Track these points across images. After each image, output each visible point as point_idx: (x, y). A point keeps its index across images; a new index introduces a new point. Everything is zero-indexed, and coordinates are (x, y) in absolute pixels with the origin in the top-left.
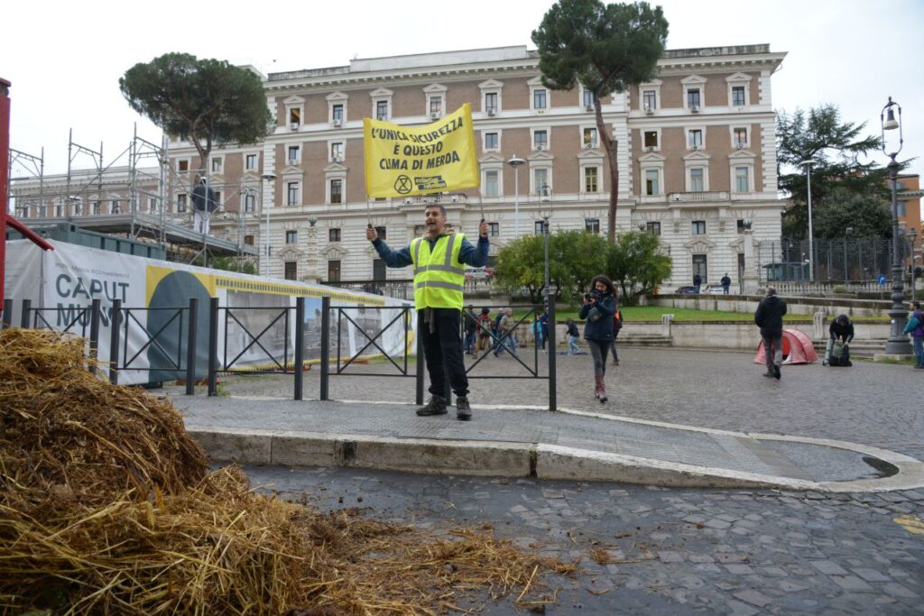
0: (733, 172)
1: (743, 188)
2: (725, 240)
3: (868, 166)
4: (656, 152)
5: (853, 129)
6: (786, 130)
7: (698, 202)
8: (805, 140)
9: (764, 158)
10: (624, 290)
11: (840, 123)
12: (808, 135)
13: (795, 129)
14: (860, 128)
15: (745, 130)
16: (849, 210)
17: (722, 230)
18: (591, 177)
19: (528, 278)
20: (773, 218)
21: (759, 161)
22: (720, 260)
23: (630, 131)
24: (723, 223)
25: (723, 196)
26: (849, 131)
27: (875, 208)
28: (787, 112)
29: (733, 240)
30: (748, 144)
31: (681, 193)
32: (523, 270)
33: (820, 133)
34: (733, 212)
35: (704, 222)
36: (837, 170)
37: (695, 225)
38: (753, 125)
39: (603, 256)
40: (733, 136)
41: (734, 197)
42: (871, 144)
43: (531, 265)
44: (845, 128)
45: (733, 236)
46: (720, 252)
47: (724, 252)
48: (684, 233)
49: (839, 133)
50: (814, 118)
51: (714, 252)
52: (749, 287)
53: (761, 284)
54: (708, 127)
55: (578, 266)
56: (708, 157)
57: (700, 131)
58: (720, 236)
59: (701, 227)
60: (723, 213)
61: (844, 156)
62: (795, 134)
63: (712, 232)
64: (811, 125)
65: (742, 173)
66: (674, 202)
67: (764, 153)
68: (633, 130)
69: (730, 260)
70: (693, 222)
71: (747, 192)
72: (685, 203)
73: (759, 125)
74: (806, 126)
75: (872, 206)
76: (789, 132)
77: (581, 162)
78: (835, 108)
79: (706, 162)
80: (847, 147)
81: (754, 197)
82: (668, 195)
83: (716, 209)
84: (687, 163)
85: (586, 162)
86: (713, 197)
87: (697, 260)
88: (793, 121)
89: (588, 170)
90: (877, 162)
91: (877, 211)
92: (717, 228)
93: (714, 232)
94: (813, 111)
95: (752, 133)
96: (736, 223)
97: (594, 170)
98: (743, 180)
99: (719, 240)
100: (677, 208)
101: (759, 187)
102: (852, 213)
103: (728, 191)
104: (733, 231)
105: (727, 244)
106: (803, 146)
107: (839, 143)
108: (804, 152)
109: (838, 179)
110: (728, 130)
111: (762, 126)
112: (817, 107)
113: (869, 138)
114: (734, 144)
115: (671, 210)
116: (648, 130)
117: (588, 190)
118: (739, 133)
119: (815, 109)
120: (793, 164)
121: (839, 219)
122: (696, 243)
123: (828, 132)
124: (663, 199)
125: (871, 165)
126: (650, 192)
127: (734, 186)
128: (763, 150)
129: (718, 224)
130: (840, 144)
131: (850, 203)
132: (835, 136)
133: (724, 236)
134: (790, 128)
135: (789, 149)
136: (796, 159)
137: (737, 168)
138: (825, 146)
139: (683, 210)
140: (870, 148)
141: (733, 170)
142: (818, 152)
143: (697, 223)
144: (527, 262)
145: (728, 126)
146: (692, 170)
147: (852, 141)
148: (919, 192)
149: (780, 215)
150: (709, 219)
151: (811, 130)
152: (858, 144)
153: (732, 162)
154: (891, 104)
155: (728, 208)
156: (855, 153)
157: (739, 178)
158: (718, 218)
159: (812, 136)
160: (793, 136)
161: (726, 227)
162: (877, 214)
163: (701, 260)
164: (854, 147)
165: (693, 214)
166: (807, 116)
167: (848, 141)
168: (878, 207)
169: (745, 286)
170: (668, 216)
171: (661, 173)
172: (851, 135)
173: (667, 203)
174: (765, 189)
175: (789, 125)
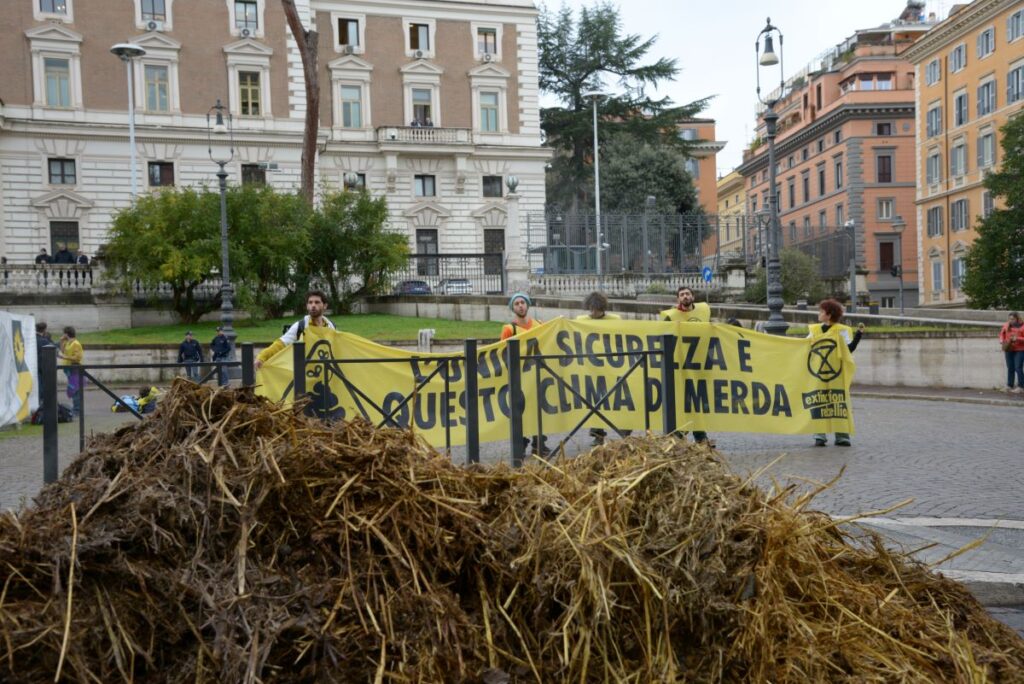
0: (477, 100)
1: (491, 125)
2: (465, 207)
3: (659, 104)
4: (356, 55)
5: (638, 44)
6: (547, 38)
7: (426, 144)
8: (574, 56)
9: (521, 79)
10: (333, 289)
11: (622, 34)
12: (578, 49)
13: (560, 37)
14: (647, 45)
15: (493, 32)
16: (637, 168)
17: (460, 191)
18: (250, 88)
19: (178, 266)
20: (534, 176)
21: (514, 84)
22: (458, 239)
23: (314, 16)
24: (461, 180)
25: (462, 136)
26: (634, 48)
27: (669, 166)
28: (549, 9)
29: (477, 207)
30: (498, 57)
31: (398, 127)
32: (166, 253)
33: (594, 48)
34: (477, 163)
35: (433, 177)
36: (617, 107)
37: (420, 181)
38: (505, 25)
39: (305, 232)
40: (477, 39)
41: (478, 140)
42: (663, 70)
43: (179, 244)
44: (628, 43)
45: (476, 200)
46: (457, 226)
47: (465, 226)
48: (404, 193)
49: (621, 51)
50: (586, 22)
51: (450, 226)
52: (515, 282)
53: (532, 277)
54: (439, 21)
55: (263, 248)
56: (439, 71)
57: (427, 26)
58: (457, 200)
59: (429, 183)
60: (462, 164)
61: (626, 85)
62: (560, 45)
63: (445, 193)
64: (581, 34)
65: (490, 101)
66: (388, 143)
67: (520, 72)
68: (319, 13)
69: (473, 239)
70: (417, 177)
71: (497, 133)
72: (405, 144)
73: (513, 26)
74: (574, 34)
75: (666, 163)
76: (551, 41)
77: (231, 59)
78: (614, 10)
79: (436, 80)
80: (631, 72)
81: (508, 140)
82: (377, 131)
83: (452, 157)
84: (407, 78)
85: (238, 62)
86: (447, 137)
87: (423, 238)
88: (557, 25)
89: (243, 76)
90: (672, 99)
91: (672, 171)
92: (453, 187)
93: (448, 193)
94: (585, 13)
95: (504, 37)
96: (481, 180)
97: (255, 77)
98: (492, 114)
99: (456, 207)
100: (392, 153)
101: (515, 126)
102: (641, 172)
103: (469, 130)
104: (476, 194)
105: (468, 213)
106: (570, 65)
107: (620, 64)
108: (573, 76)
109: (618, 120)
110: (469, 30)
111: (519, 28)
112: (590, 6)
113: (660, 62)
114: (478, 54)
115: (382, 155)
116: (342, 17)
117: (245, 111)
118: (486, 35)
119: (588, 10)
120: (556, 91)
121: (623, 181)
122: (422, 211)
123: (605, 48)
124: (369, 136)
125: (663, 102)
126: (347, 123)
127: (477, 122)
128: (520, 66)
129: (385, 179)
130: (623, 66)
131: (637, 156)
132: (614, 54)
133: (464, 200)
134: (553, 35)
135: (552, 68)
136: (560, 85)
137: (482, 93)
138: (601, 68)
139: (402, 155)
140: (661, 76)
141: (476, 96)
142: (591, 76)
143: (422, 177)
144: (172, 238)
145: (468, 23)
146: (415, 90)
147: (638, 63)
148: (715, 146)
149: (543, 171)
150: (441, 171)
151: (581, 42)
152: (646, 69)
153: (475, 82)
154: (769, 28)
155: (469, 156)
156: (641, 83)
157: (485, 109)
158: (455, 172)
159: (583, 51)
160: (557, 48)
161: (398, 186)
162: (672, 176)
163: (429, 238)
164: (640, 73)
165: (416, 163)
166: (576, 18)
167: (632, 63)
168: (674, 166)
169: (510, 281)
170: (377, 164)
171: (366, 91)
172: (636, 54)
173: (376, 143)
174: (522, 130)
175: (552, 30)
